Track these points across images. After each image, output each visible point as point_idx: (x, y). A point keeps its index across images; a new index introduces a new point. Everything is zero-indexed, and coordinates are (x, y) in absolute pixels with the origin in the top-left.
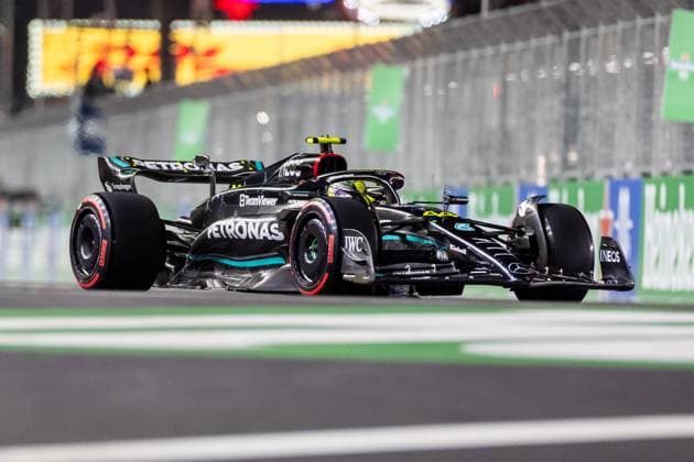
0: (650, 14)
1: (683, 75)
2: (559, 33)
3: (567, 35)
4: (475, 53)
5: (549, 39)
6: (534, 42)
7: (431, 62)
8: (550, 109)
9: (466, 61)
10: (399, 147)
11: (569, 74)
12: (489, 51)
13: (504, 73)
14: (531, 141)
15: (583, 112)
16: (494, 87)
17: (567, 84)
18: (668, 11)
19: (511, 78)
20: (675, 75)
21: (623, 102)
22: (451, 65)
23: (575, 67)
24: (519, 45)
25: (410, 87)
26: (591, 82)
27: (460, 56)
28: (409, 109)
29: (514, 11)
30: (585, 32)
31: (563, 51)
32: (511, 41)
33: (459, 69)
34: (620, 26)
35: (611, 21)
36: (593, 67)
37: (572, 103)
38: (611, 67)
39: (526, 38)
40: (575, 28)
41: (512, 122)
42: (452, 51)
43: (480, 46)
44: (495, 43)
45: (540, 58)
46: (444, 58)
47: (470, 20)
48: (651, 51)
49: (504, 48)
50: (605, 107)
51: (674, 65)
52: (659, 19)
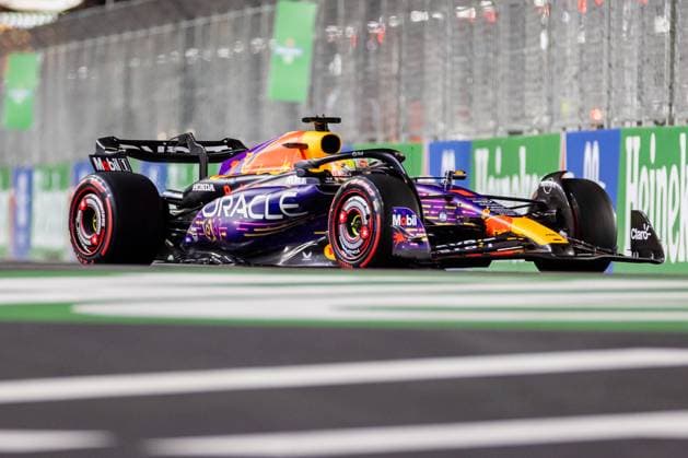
0: (257, 4)
1: (288, 59)
2: (176, 22)
3: (184, 24)
4: (101, 40)
5: (168, 28)
6: (154, 30)
7: (62, 49)
8: (170, 91)
9: (94, 48)
10: (35, 125)
11: (185, 58)
12: (114, 38)
13: (128, 58)
14: (152, 119)
15: (200, 92)
16: (116, 69)
17: (184, 68)
19: (135, 63)
20: (280, 58)
21: (235, 84)
22: (79, 52)
23: (191, 53)
24: (141, 33)
25: (43, 72)
26: (205, 66)
27: (89, 43)
28: (42, 90)
30: (200, 21)
31: (181, 38)
32: (133, 29)
33: (86, 56)
34: (231, 15)
35: (223, 10)
36: (208, 54)
37: (189, 85)
38: (224, 52)
39: (146, 26)
40: (191, 17)
41: (136, 103)
42: (81, 38)
43: (107, 34)
44: (120, 31)
45: (160, 46)
46: (74, 45)
47: (97, 10)
48: (260, 37)
49: (127, 35)
50: (219, 88)
51: (279, 50)
52: (266, 9)
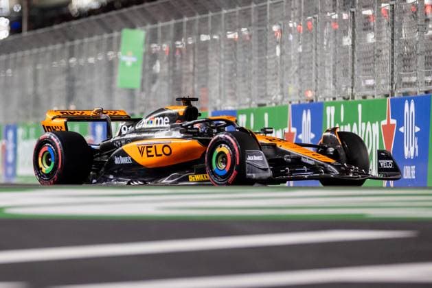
0: (111, 31)
1: (129, 64)
2: (63, 42)
3: (68, 44)
4: (20, 54)
5: (59, 46)
6: (51, 48)
8: (60, 83)
9: (15, 58)
11: (69, 65)
12: (27, 52)
13: (35, 64)
14: (50, 100)
15: (78, 83)
16: (29, 71)
17: (68, 70)
18: (120, 30)
19: (39, 67)
20: (124, 63)
21: (98, 78)
22: (7, 61)
23: (72, 60)
24: (43, 49)
26: (81, 68)
27: (12, 55)
29: (40, 31)
30: (77, 42)
31: (66, 53)
32: (38, 47)
33: (11, 63)
34: (96, 38)
35: (91, 35)
36: (82, 61)
37: (71, 80)
38: (91, 60)
39: (46, 45)
40: (72, 40)
41: (41, 90)
42: (8, 53)
43: (22, 50)
44: (31, 48)
45: (54, 56)
46: (4, 57)
47: (17, 36)
48: (112, 50)
49: (35, 51)
50: (88, 81)
52: (116, 34)
